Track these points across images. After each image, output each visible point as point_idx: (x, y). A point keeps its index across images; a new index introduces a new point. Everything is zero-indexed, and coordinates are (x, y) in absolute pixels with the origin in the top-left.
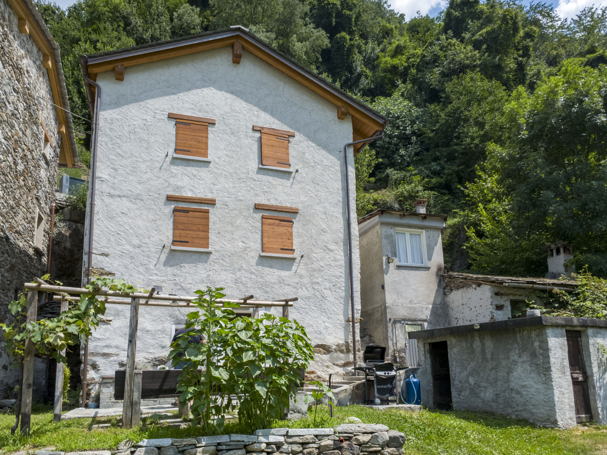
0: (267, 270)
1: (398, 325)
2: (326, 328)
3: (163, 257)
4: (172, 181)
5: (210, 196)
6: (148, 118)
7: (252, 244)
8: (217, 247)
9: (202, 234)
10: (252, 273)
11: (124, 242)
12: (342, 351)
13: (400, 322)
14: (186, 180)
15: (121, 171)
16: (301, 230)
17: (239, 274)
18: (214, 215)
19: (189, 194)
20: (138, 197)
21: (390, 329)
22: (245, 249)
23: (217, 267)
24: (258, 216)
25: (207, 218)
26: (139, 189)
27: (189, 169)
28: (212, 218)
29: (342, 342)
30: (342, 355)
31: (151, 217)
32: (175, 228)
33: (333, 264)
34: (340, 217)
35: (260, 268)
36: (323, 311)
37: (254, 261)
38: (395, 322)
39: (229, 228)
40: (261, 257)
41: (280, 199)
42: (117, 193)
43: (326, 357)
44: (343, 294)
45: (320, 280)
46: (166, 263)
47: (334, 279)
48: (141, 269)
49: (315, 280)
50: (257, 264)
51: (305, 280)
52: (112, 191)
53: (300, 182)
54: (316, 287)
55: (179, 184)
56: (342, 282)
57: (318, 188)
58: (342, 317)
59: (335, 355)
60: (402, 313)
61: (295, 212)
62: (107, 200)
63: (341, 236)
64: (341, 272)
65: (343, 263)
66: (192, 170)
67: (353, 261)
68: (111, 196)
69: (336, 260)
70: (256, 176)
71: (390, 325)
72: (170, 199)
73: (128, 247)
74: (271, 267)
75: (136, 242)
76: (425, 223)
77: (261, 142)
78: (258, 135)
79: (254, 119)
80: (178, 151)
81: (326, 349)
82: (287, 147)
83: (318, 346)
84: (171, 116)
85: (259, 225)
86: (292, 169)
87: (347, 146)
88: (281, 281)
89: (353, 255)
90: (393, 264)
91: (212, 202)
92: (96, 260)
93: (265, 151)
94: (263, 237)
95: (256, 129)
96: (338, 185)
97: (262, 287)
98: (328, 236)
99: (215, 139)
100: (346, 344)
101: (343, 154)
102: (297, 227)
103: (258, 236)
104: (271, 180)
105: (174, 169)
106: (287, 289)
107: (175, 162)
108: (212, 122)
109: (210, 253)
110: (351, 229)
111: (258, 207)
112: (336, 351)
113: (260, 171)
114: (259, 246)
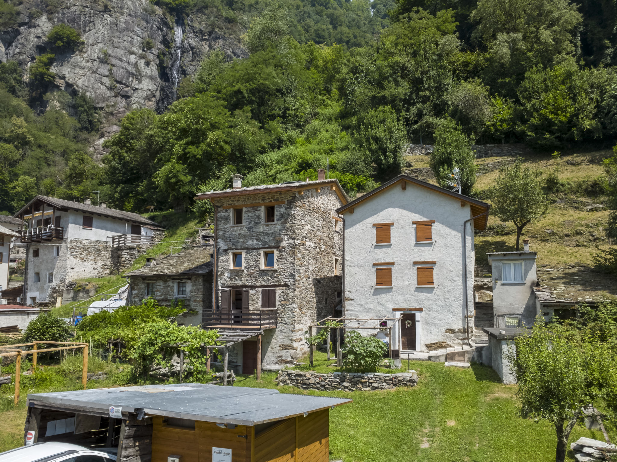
0: (420, 294)
1: (500, 318)
2: (453, 321)
3: (373, 291)
4: (375, 256)
5: (392, 261)
6: (364, 228)
7: (412, 282)
8: (396, 285)
9: (389, 279)
10: (413, 295)
11: (356, 286)
12: (461, 332)
13: (502, 316)
14: (381, 255)
15: (354, 255)
16: (438, 272)
17: (406, 296)
18: (394, 270)
19: (383, 262)
20: (361, 266)
21: (495, 320)
22: (409, 284)
23: (396, 294)
24: (415, 268)
25: (391, 272)
26: (362, 262)
28: (393, 271)
29: (461, 328)
30: (461, 334)
31: (367, 274)
32: (377, 278)
33: (456, 288)
34: (461, 262)
35: (417, 293)
36: (451, 312)
37: (414, 289)
38: (499, 316)
39: (401, 275)
40: (417, 288)
41: (426, 257)
42: (353, 265)
43: (452, 335)
44: (462, 303)
45: (449, 296)
46: (374, 294)
47: (457, 296)
48: (364, 297)
49: (446, 297)
50: (415, 291)
51: (440, 297)
52: (351, 265)
53: (437, 247)
54: (447, 300)
55: (378, 257)
56: (461, 297)
57: (448, 248)
58: (461, 315)
59: (458, 334)
60: (504, 310)
61: (434, 263)
62: (350, 268)
63: (461, 272)
64: (461, 292)
65: (462, 287)
66: (384, 250)
67: (468, 285)
68: (351, 266)
69: (458, 286)
70: (414, 248)
71: (495, 318)
72: (375, 265)
73: (358, 288)
74: (422, 292)
75: (361, 285)
76: (522, 257)
77: (416, 230)
78: (415, 226)
79: (413, 218)
80: (377, 241)
81: (452, 331)
82: (431, 229)
83: (448, 329)
84: (374, 225)
85: (416, 272)
86: (433, 241)
87: (466, 222)
88: (428, 298)
89: (468, 282)
90: (499, 283)
91: (393, 264)
92: (347, 295)
93: (419, 234)
94: (418, 278)
95: (414, 223)
96: (460, 245)
97: (418, 302)
98: (453, 273)
99: (394, 233)
100: (464, 329)
101: (463, 227)
102: (436, 271)
103: (416, 278)
104: (422, 248)
105: (376, 251)
106: (431, 302)
107: (376, 247)
108: (392, 224)
109: (392, 288)
110: (467, 268)
111: (415, 263)
112: (458, 332)
113: (416, 245)
114: (416, 282)
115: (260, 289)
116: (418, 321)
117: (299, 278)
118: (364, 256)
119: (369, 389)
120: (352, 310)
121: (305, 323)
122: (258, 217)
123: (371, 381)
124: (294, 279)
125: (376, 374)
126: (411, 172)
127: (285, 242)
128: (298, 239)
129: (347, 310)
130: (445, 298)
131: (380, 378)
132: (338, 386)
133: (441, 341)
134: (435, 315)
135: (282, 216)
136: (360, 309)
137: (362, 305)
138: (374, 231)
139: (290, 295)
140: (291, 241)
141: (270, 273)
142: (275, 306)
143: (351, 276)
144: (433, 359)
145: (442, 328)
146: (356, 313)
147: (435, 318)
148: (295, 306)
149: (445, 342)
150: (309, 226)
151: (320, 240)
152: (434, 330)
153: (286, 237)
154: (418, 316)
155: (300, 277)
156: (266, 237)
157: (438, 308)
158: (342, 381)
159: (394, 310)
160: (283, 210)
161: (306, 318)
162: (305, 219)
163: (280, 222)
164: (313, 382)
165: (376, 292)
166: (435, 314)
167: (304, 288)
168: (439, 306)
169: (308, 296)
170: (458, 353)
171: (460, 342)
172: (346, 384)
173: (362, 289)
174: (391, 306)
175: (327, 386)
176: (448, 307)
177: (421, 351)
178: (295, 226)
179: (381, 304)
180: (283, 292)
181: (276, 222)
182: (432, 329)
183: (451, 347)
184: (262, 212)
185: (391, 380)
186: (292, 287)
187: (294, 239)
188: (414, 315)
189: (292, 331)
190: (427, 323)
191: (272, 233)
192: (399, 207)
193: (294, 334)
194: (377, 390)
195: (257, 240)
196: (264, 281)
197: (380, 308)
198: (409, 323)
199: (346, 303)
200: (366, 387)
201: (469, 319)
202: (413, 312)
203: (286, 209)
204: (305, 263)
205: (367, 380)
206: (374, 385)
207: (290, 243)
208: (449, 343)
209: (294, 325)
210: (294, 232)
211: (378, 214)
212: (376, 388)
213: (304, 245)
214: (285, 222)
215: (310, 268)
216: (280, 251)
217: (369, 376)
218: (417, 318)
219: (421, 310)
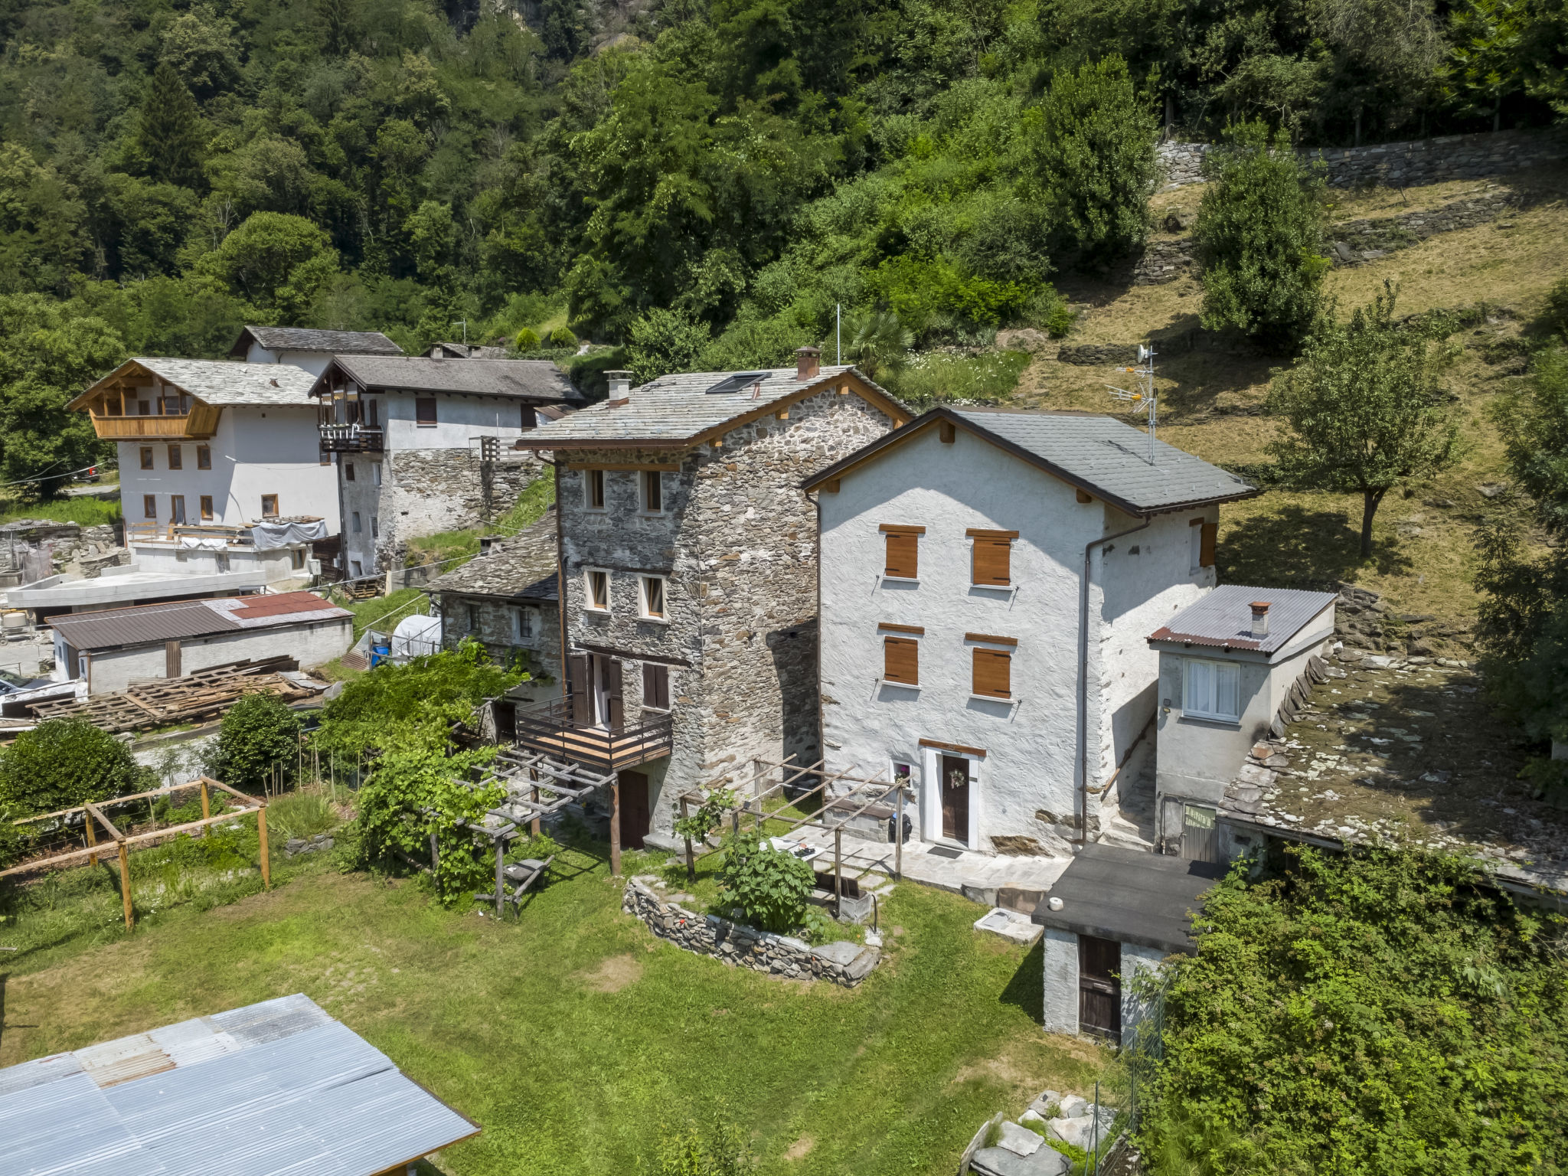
0: (979, 714)
1: (1171, 805)
2: (1052, 792)
3: (878, 690)
4: (883, 606)
5: (918, 624)
6: (861, 533)
7: (963, 683)
8: (927, 684)
9: (911, 667)
10: (963, 716)
11: (845, 672)
12: (1070, 825)
13: (1174, 800)
14: (896, 604)
15: (841, 597)
16: (1021, 667)
17: (949, 715)
18: (923, 647)
19: (899, 623)
20: (855, 625)
21: (1158, 807)
22: (956, 687)
23: (926, 706)
24: (970, 649)
25: (916, 650)
26: (856, 616)
27: (899, 592)
28: (921, 650)
29: (1071, 814)
30: (1071, 830)
31: (867, 647)
32: (887, 659)
33: (1062, 713)
34: (1075, 649)
35: (972, 711)
36: (1050, 772)
37: (964, 702)
38: (1167, 799)
39: (939, 662)
40: (972, 700)
41: (995, 627)
42: (839, 620)
43: (1050, 827)
44: (1074, 754)
45: (1043, 732)
46: (881, 698)
47: (1063, 733)
48: (860, 700)
49: (1037, 732)
50: (968, 707)
51: (1026, 731)
52: (835, 619)
53: (1022, 603)
54: (1039, 740)
55: (890, 610)
56: (1073, 739)
57: (1047, 609)
58: (1071, 783)
59: (1062, 827)
60: (1180, 788)
61: (1012, 642)
62: (832, 627)
63: (1075, 677)
64: (1072, 725)
65: (1075, 713)
66: (901, 592)
67: (1088, 712)
68: (834, 623)
69: (1066, 710)
70: (967, 599)
71: (1158, 801)
72: (883, 627)
73: (850, 677)
74: (984, 711)
75: (856, 671)
76: (1231, 656)
77: (974, 549)
78: (971, 541)
79: (969, 520)
80: (889, 570)
81: (1051, 818)
82: (1008, 554)
83: (1041, 811)
84: (883, 528)
85: (970, 659)
86: (1012, 587)
87: (1090, 547)
88: (996, 729)
89: (1088, 703)
90: (1174, 714)
91: (920, 631)
92: (825, 689)
93: (980, 564)
94: (974, 675)
95: (970, 533)
96: (1075, 605)
97: (975, 732)
98: (1056, 676)
99: (925, 550)
100: (1077, 816)
101: (1084, 558)
102: (1016, 664)
103: (970, 673)
104: (986, 601)
105: (886, 593)
106: (1004, 739)
107: (886, 584)
108: (922, 531)
109: (918, 691)
110: (1089, 669)
111: (970, 638)
112: (1063, 823)
113: (973, 591)
114: (969, 685)
115: (640, 662)
116: (975, 780)
117: (718, 646)
118: (861, 601)
119: (767, 968)
120: (836, 727)
121: (740, 742)
122: (631, 496)
123: (771, 954)
124: (700, 651)
125: (783, 940)
126: (1174, 249)
127: (682, 563)
128: (711, 556)
129: (828, 725)
130: (1035, 736)
131: (789, 953)
132: (713, 948)
133: (1025, 834)
134: (1011, 771)
135: (674, 499)
136: (854, 727)
137: (858, 720)
138: (881, 543)
139: (694, 685)
140: (693, 562)
141: (657, 630)
142: (667, 706)
143: (834, 646)
144: (971, 894)
145: (1030, 805)
146: (846, 736)
147: (1011, 777)
148: (703, 712)
149: (1034, 841)
150: (751, 513)
151: (793, 535)
152: (1012, 807)
153: (683, 550)
154: (975, 767)
155: (721, 642)
156: (646, 545)
157: (1019, 756)
158: (720, 938)
159: (924, 743)
160: (675, 486)
161: (743, 730)
162: (736, 499)
163: (670, 514)
164: (671, 926)
165: (886, 695)
166: (1013, 770)
167: (735, 663)
168: (1021, 752)
169: (753, 678)
170: (1023, 892)
171: (1068, 846)
172: (727, 947)
173: (857, 681)
174: (917, 734)
175: (693, 942)
176: (1042, 758)
177: (979, 852)
178: (699, 526)
179: (896, 725)
180: (681, 677)
181: (663, 512)
182: (1007, 804)
183: (1047, 855)
184: (638, 485)
185: (807, 961)
186: (696, 667)
187: (697, 557)
188: (966, 762)
189: (701, 767)
190: (995, 787)
191: (658, 537)
192: (937, 488)
193: (704, 773)
194: (779, 977)
195: (631, 549)
196: (646, 644)
197: (892, 733)
198: (958, 779)
199: (825, 708)
200: (762, 963)
201: (1089, 795)
202: (964, 756)
203: (682, 483)
204: (738, 605)
205: (763, 950)
206: (777, 964)
207: (690, 567)
208: (1042, 844)
209: (702, 754)
210: (698, 542)
211: (893, 501)
212: (778, 972)
213: (731, 563)
214: (680, 516)
215: (759, 611)
216: (673, 582)
217: (768, 941)
218: (973, 772)
219: (981, 754)
